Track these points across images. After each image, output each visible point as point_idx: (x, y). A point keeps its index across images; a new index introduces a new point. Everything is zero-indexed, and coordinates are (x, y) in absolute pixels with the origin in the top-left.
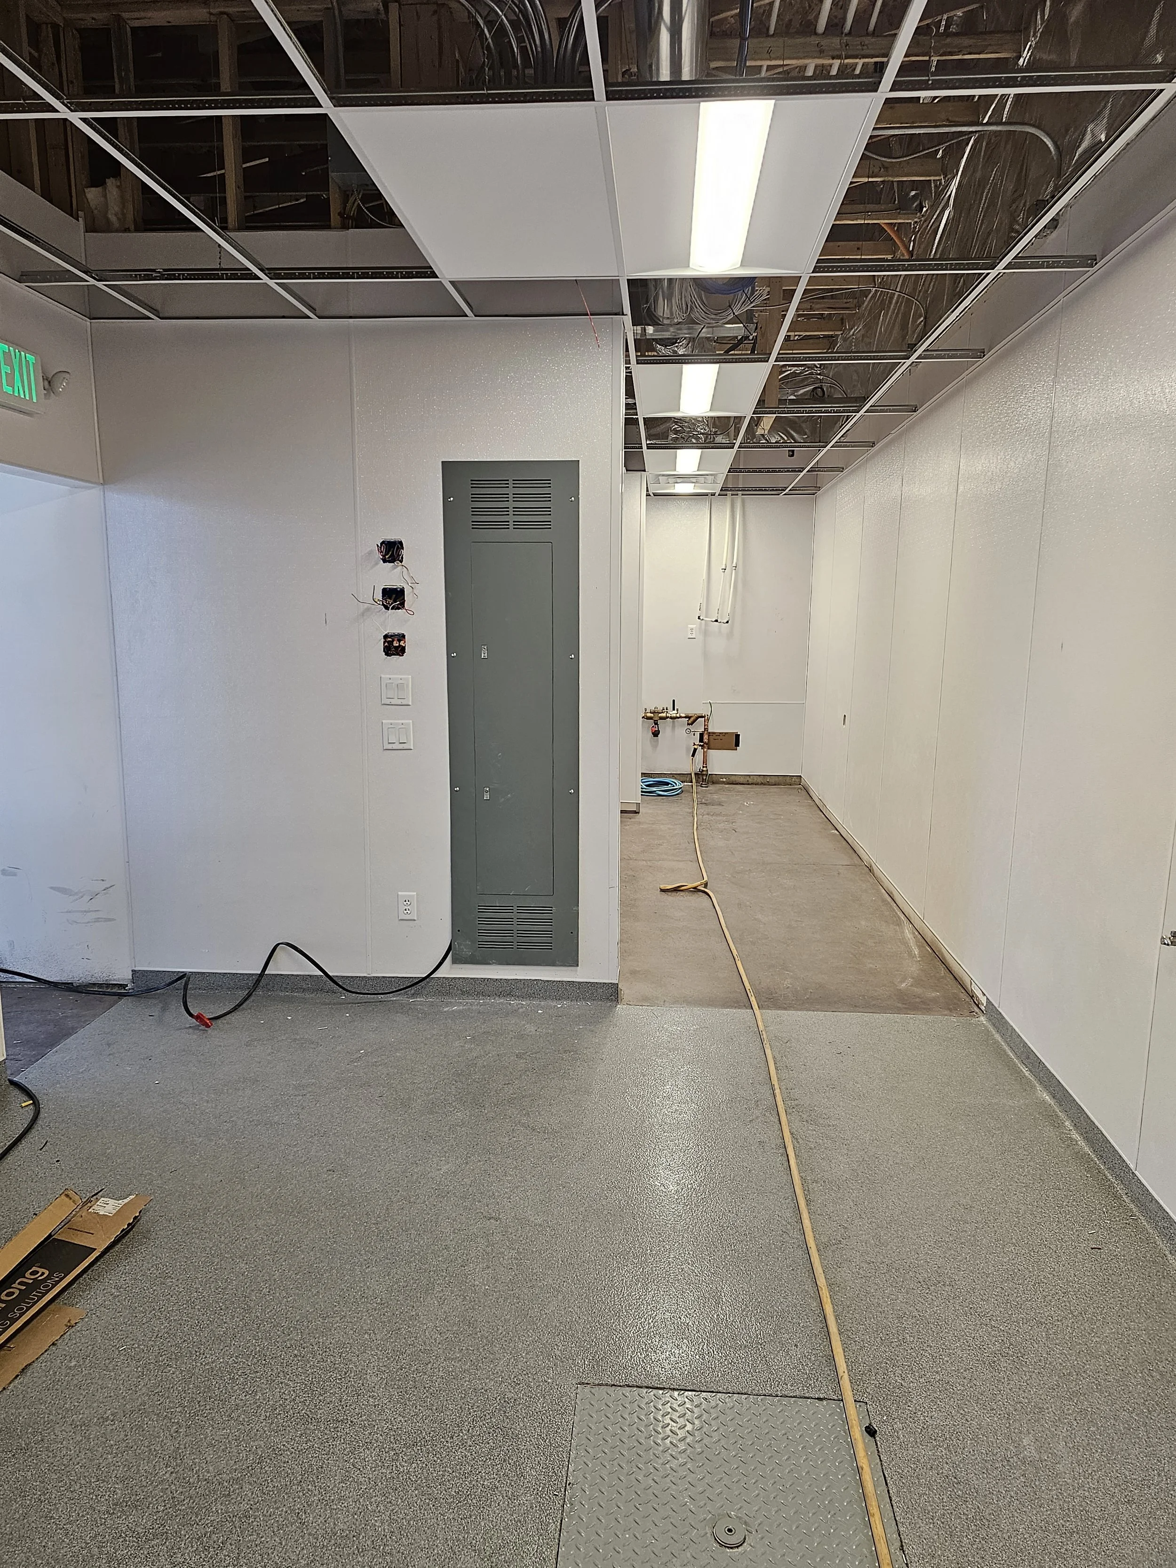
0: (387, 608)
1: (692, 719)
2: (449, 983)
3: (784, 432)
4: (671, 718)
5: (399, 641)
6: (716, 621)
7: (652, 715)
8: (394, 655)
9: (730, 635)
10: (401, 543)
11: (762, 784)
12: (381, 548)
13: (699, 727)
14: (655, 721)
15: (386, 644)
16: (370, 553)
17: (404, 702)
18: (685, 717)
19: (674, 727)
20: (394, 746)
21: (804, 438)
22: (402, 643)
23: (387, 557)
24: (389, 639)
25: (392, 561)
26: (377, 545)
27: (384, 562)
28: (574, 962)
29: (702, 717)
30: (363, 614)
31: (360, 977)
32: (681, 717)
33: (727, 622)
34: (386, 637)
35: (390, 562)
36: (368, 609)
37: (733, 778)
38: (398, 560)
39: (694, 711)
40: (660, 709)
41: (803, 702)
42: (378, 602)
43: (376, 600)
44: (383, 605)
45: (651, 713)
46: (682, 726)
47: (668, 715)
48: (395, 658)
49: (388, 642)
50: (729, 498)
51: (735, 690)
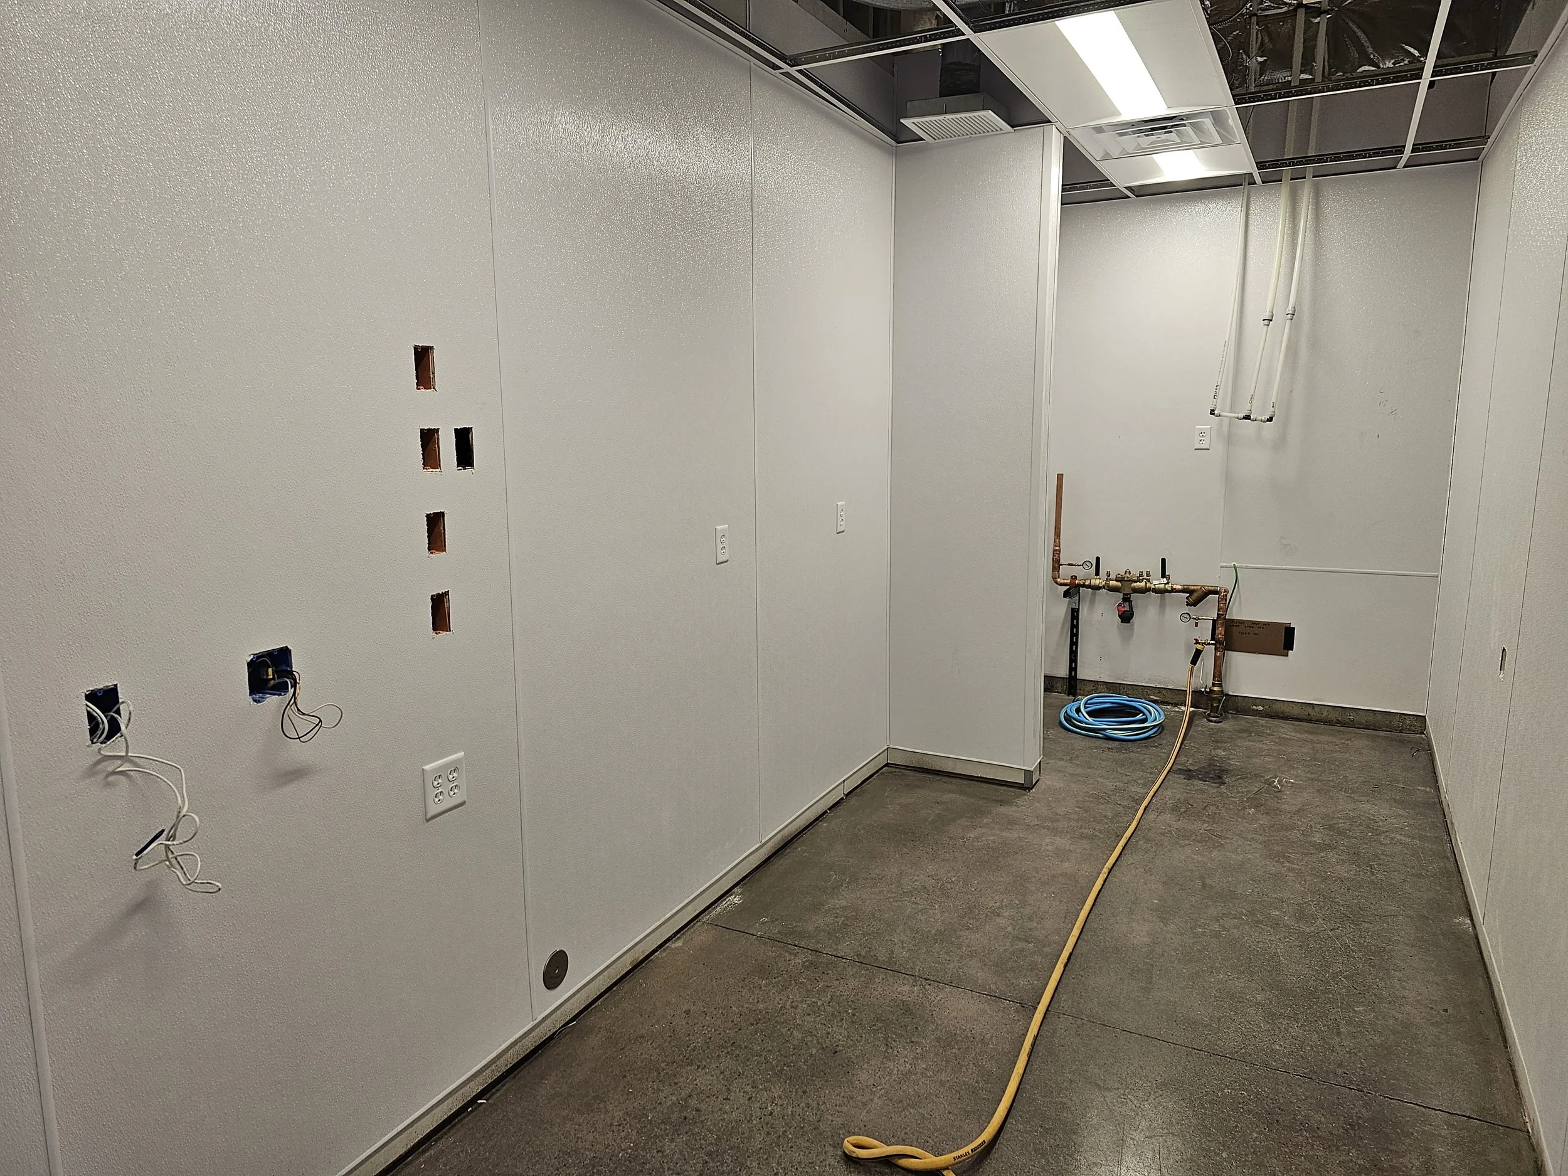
1: (1195, 595)
4: (1156, 591)
6: (1247, 417)
7: (1119, 584)
9: (1280, 444)
11: (1338, 722)
13: (1209, 610)
14: (1124, 594)
18: (1183, 591)
19: (1162, 606)
29: (1216, 592)
32: (1173, 590)
33: (1270, 419)
37: (1278, 707)
39: (1200, 580)
40: (1135, 572)
45: (1117, 581)
46: (1177, 606)
47: (1148, 585)
50: (1284, 188)
51: (1286, 546)
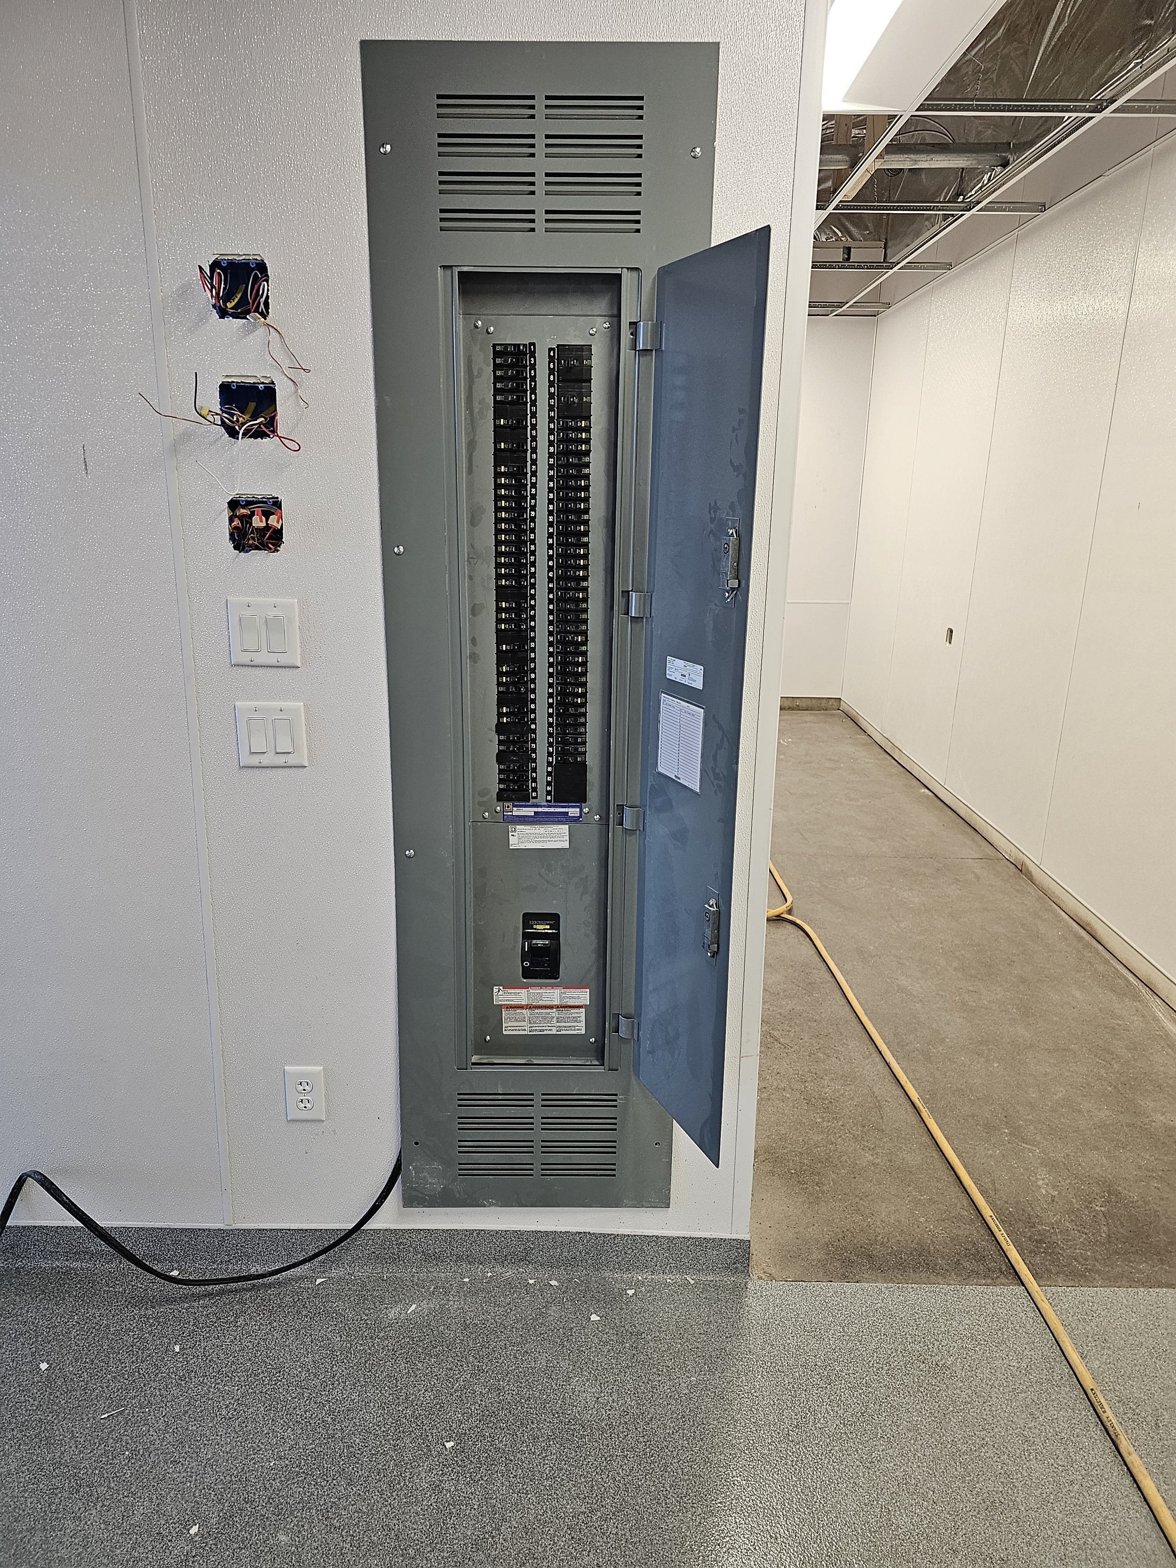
0: (233, 433)
2: (397, 1240)
3: (840, 227)
5: (267, 514)
8: (257, 548)
10: (262, 267)
11: (789, 708)
12: (211, 278)
15: (236, 522)
16: (184, 292)
17: (284, 660)
20: (265, 760)
21: (865, 235)
22: (273, 520)
23: (229, 305)
24: (243, 511)
25: (241, 313)
26: (201, 268)
27: (222, 317)
28: (664, 1201)
30: (174, 449)
31: (209, 1230)
34: (233, 504)
35: (235, 316)
36: (186, 437)
38: (257, 310)
41: (848, 602)
42: (210, 418)
43: (204, 413)
44: (223, 423)
48: (257, 557)
49: (242, 518)
